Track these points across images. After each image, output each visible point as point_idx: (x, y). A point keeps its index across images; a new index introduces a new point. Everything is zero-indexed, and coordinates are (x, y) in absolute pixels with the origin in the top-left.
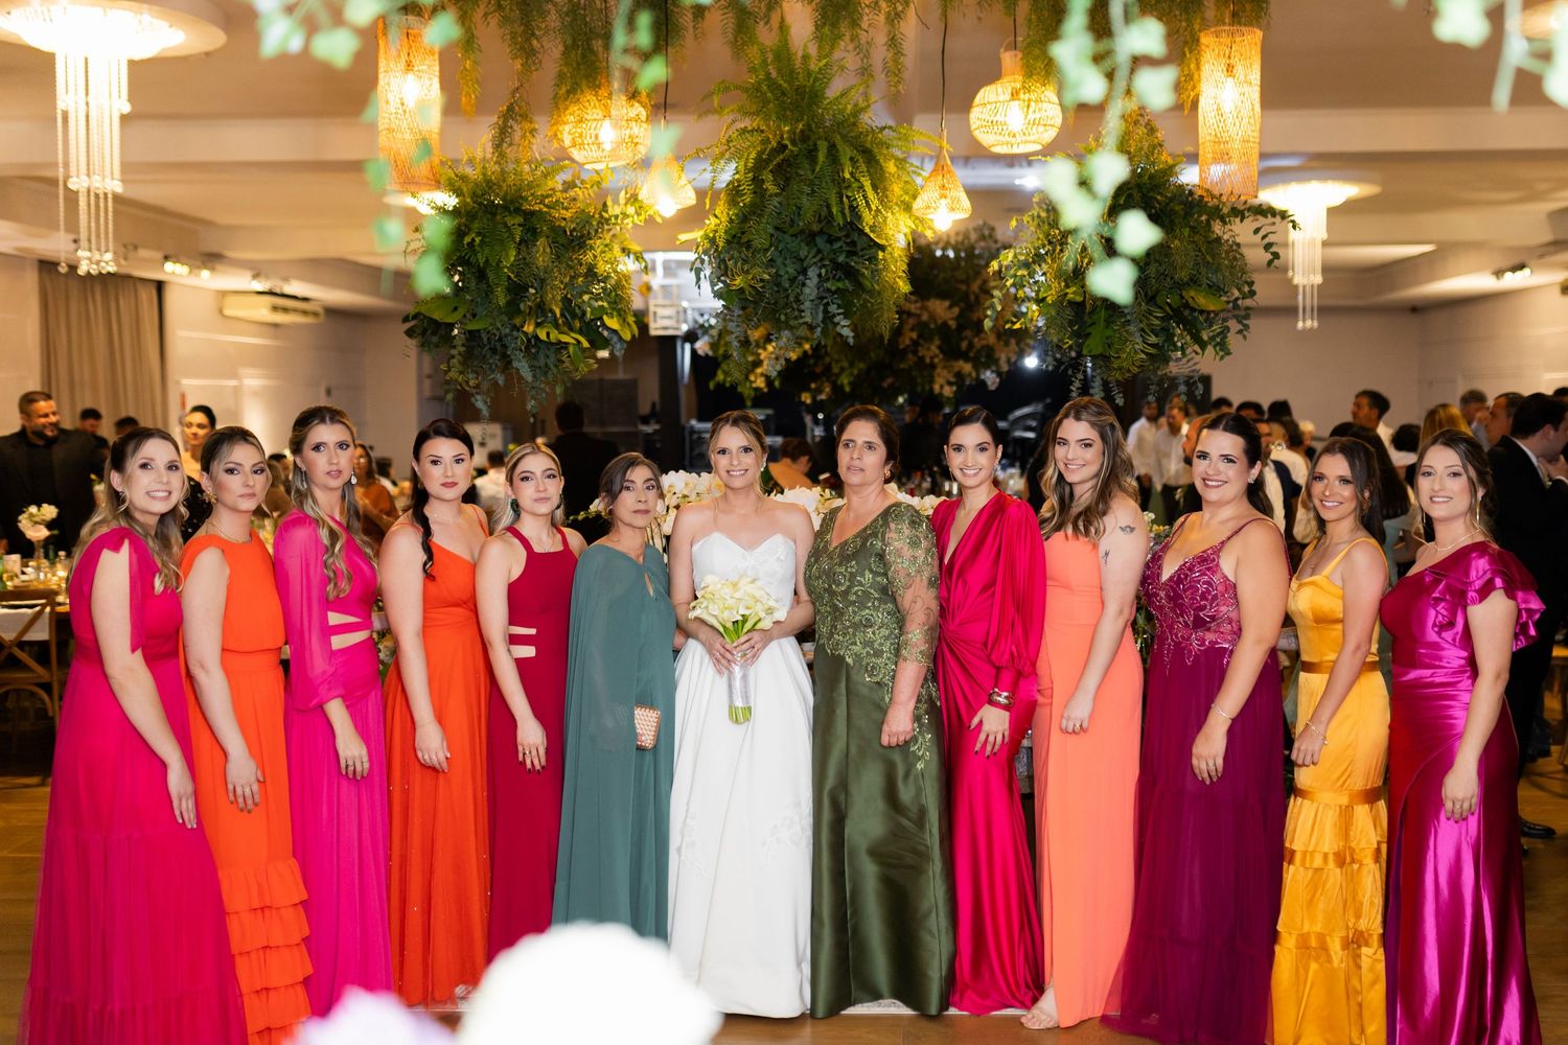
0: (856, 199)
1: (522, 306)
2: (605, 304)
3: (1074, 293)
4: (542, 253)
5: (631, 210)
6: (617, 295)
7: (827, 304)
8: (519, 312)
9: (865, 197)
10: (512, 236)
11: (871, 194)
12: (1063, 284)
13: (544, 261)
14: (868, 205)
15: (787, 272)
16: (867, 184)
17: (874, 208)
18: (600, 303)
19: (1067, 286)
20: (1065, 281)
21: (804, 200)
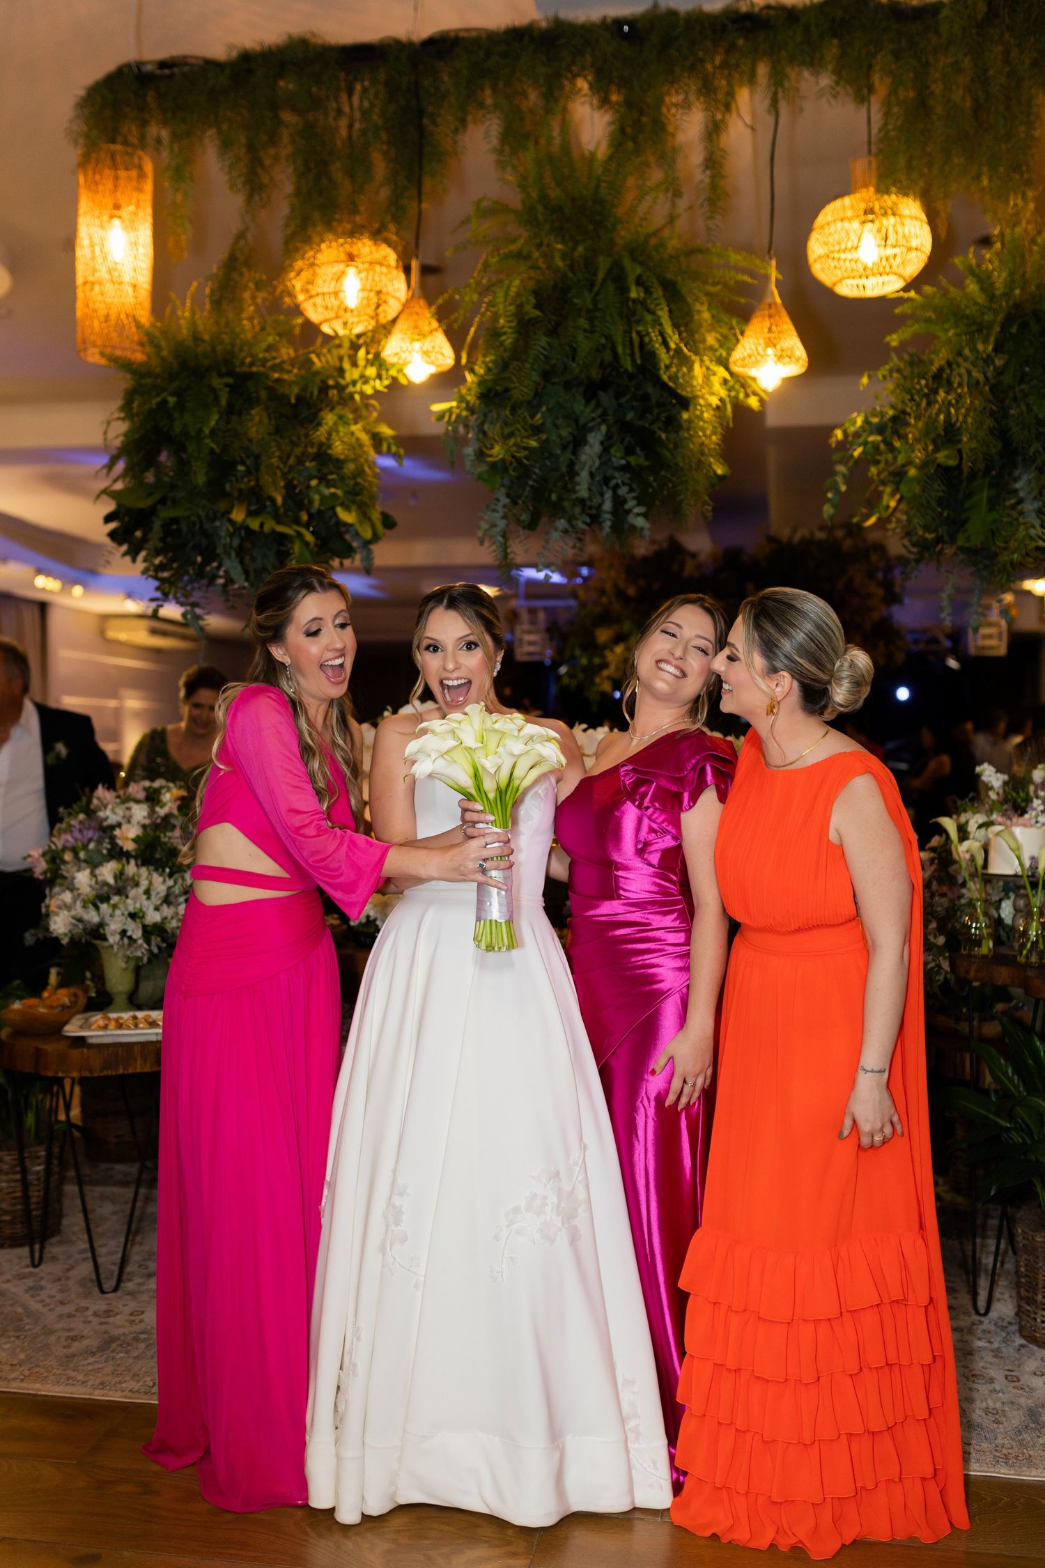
0: (648, 334)
1: (228, 487)
2: (339, 492)
3: (947, 457)
4: (256, 424)
5: (371, 372)
6: (356, 484)
7: (617, 486)
8: (224, 495)
9: (662, 334)
10: (217, 399)
11: (669, 329)
12: (931, 448)
13: (257, 432)
14: (665, 343)
15: (560, 436)
16: (664, 314)
17: (673, 346)
18: (333, 490)
19: (936, 450)
20: (934, 442)
21: (581, 337)
